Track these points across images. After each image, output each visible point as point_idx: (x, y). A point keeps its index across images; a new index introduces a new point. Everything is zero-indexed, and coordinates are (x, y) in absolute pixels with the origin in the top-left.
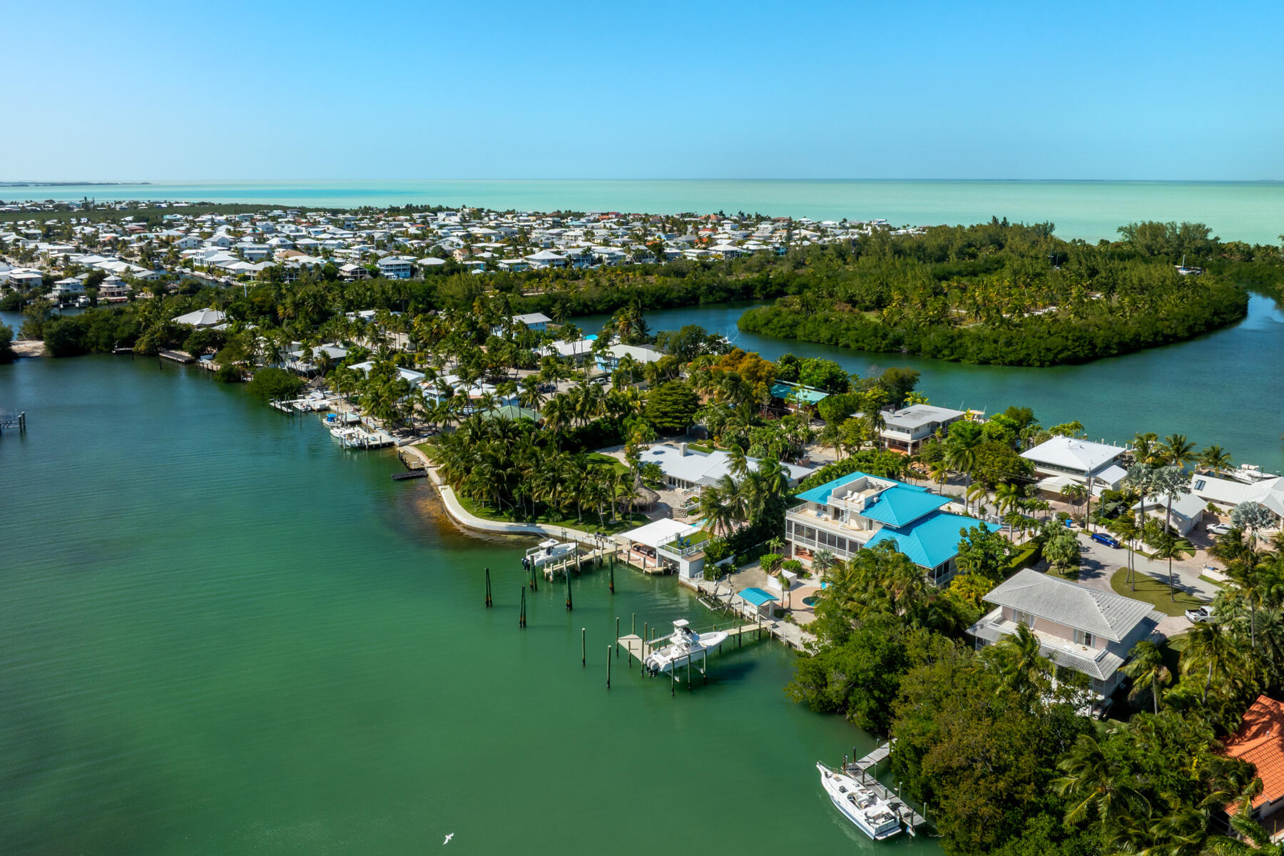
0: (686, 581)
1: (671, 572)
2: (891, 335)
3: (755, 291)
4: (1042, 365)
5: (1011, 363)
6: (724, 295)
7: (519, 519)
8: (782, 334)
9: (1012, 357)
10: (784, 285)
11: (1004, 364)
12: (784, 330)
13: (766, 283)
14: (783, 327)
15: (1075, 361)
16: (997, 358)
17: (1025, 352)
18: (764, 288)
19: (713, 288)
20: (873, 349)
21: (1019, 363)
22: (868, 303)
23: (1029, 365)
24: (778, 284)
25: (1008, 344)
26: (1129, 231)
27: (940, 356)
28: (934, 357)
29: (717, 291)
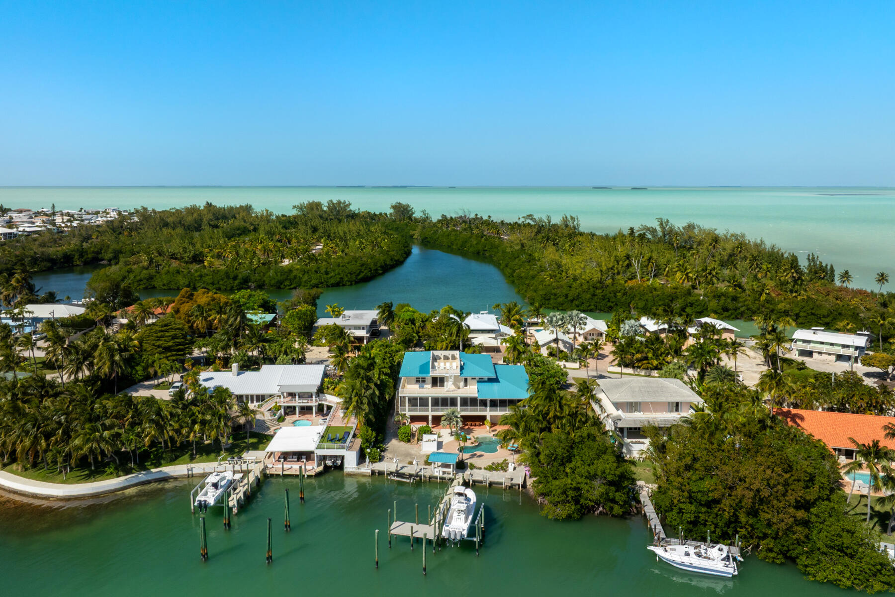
0: (354, 470)
1: (332, 468)
2: (240, 276)
3: (74, 260)
4: (351, 285)
5: (333, 285)
6: (49, 264)
7: (128, 472)
8: (141, 287)
9: (332, 281)
10: (99, 253)
11: (328, 286)
12: (142, 283)
13: (82, 253)
14: (141, 280)
15: (367, 280)
16: (322, 283)
17: (339, 276)
18: (81, 256)
19: (37, 259)
20: (228, 289)
21: (337, 285)
22: (187, 259)
23: (344, 285)
24: (93, 252)
25: (327, 273)
26: (301, 208)
27: (282, 286)
28: (279, 288)
29: (41, 261)
